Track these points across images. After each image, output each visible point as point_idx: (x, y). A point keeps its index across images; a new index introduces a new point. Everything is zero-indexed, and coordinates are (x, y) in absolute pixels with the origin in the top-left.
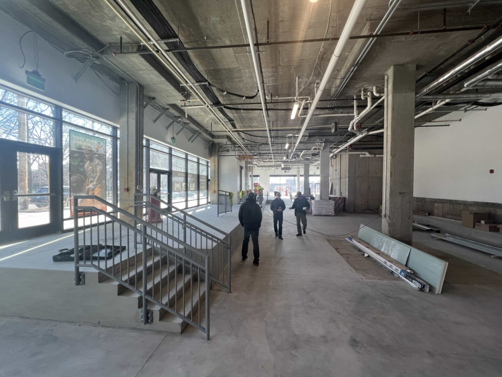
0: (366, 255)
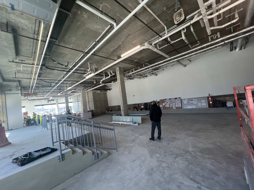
0: (120, 124)
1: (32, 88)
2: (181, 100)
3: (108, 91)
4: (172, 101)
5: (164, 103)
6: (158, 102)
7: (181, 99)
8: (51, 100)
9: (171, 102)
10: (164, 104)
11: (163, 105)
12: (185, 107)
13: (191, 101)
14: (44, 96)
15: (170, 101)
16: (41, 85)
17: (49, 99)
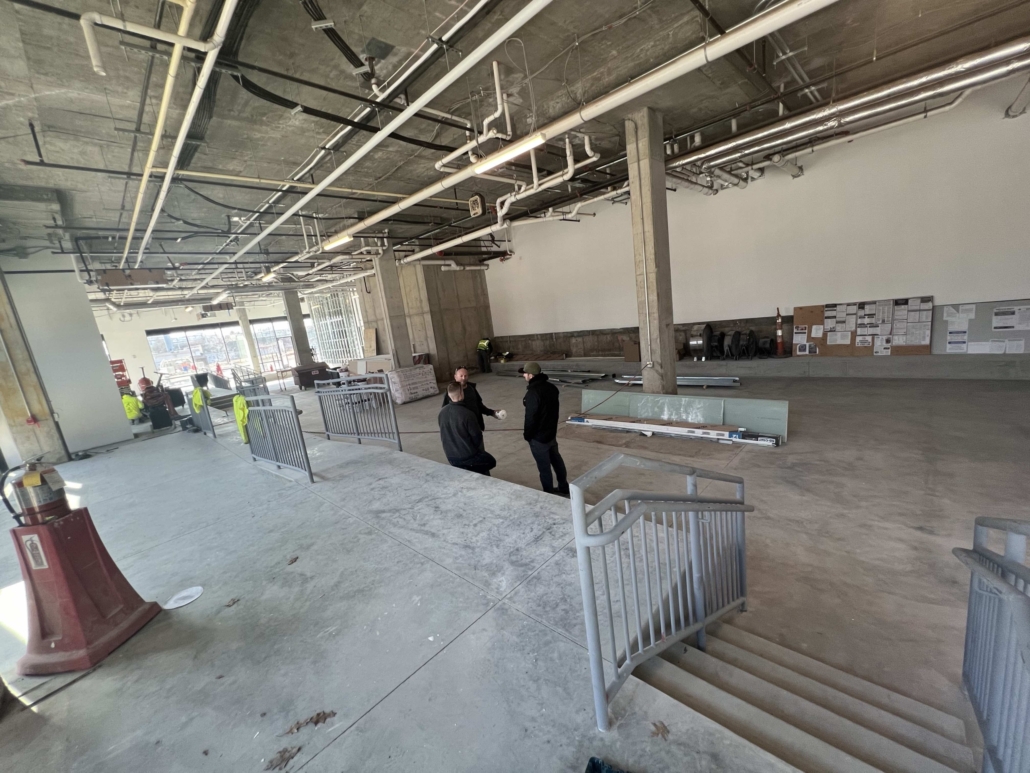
0: (649, 434)
1: (137, 239)
2: (934, 307)
3: (494, 263)
4: (871, 316)
5: (823, 324)
6: (783, 318)
7: (938, 302)
8: (220, 307)
9: (867, 320)
10: (817, 332)
11: (813, 335)
12: (949, 346)
13: (997, 314)
14: (189, 284)
15: (861, 313)
16: (185, 222)
17: (211, 299)
